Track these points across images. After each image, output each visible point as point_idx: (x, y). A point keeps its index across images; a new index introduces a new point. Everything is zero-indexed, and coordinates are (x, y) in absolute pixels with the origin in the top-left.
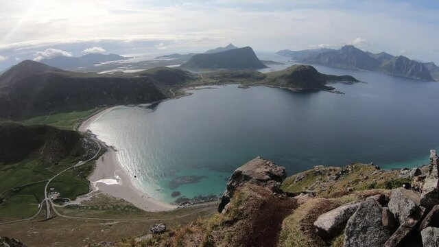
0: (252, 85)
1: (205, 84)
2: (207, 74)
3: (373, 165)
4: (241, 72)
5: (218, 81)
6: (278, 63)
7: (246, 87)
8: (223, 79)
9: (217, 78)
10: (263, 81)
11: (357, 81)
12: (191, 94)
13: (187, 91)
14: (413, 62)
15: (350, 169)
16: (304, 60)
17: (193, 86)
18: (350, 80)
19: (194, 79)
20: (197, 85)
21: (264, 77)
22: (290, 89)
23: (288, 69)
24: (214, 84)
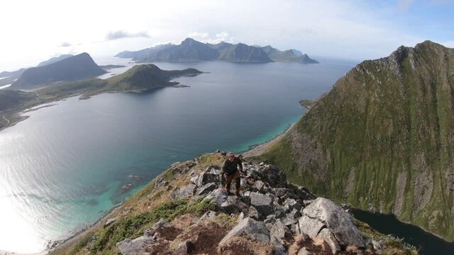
0: (93, 95)
1: (42, 103)
2: (42, 90)
3: (219, 152)
4: (80, 81)
5: (55, 97)
6: (118, 67)
7: (87, 97)
8: (61, 94)
9: (53, 94)
10: (104, 88)
11: (200, 73)
12: (27, 117)
13: (23, 115)
14: (251, 47)
15: (197, 162)
16: (145, 60)
17: (28, 107)
18: (194, 73)
19: (29, 99)
20: (34, 105)
21: (105, 83)
22: (134, 91)
23: (129, 71)
24: (52, 100)
